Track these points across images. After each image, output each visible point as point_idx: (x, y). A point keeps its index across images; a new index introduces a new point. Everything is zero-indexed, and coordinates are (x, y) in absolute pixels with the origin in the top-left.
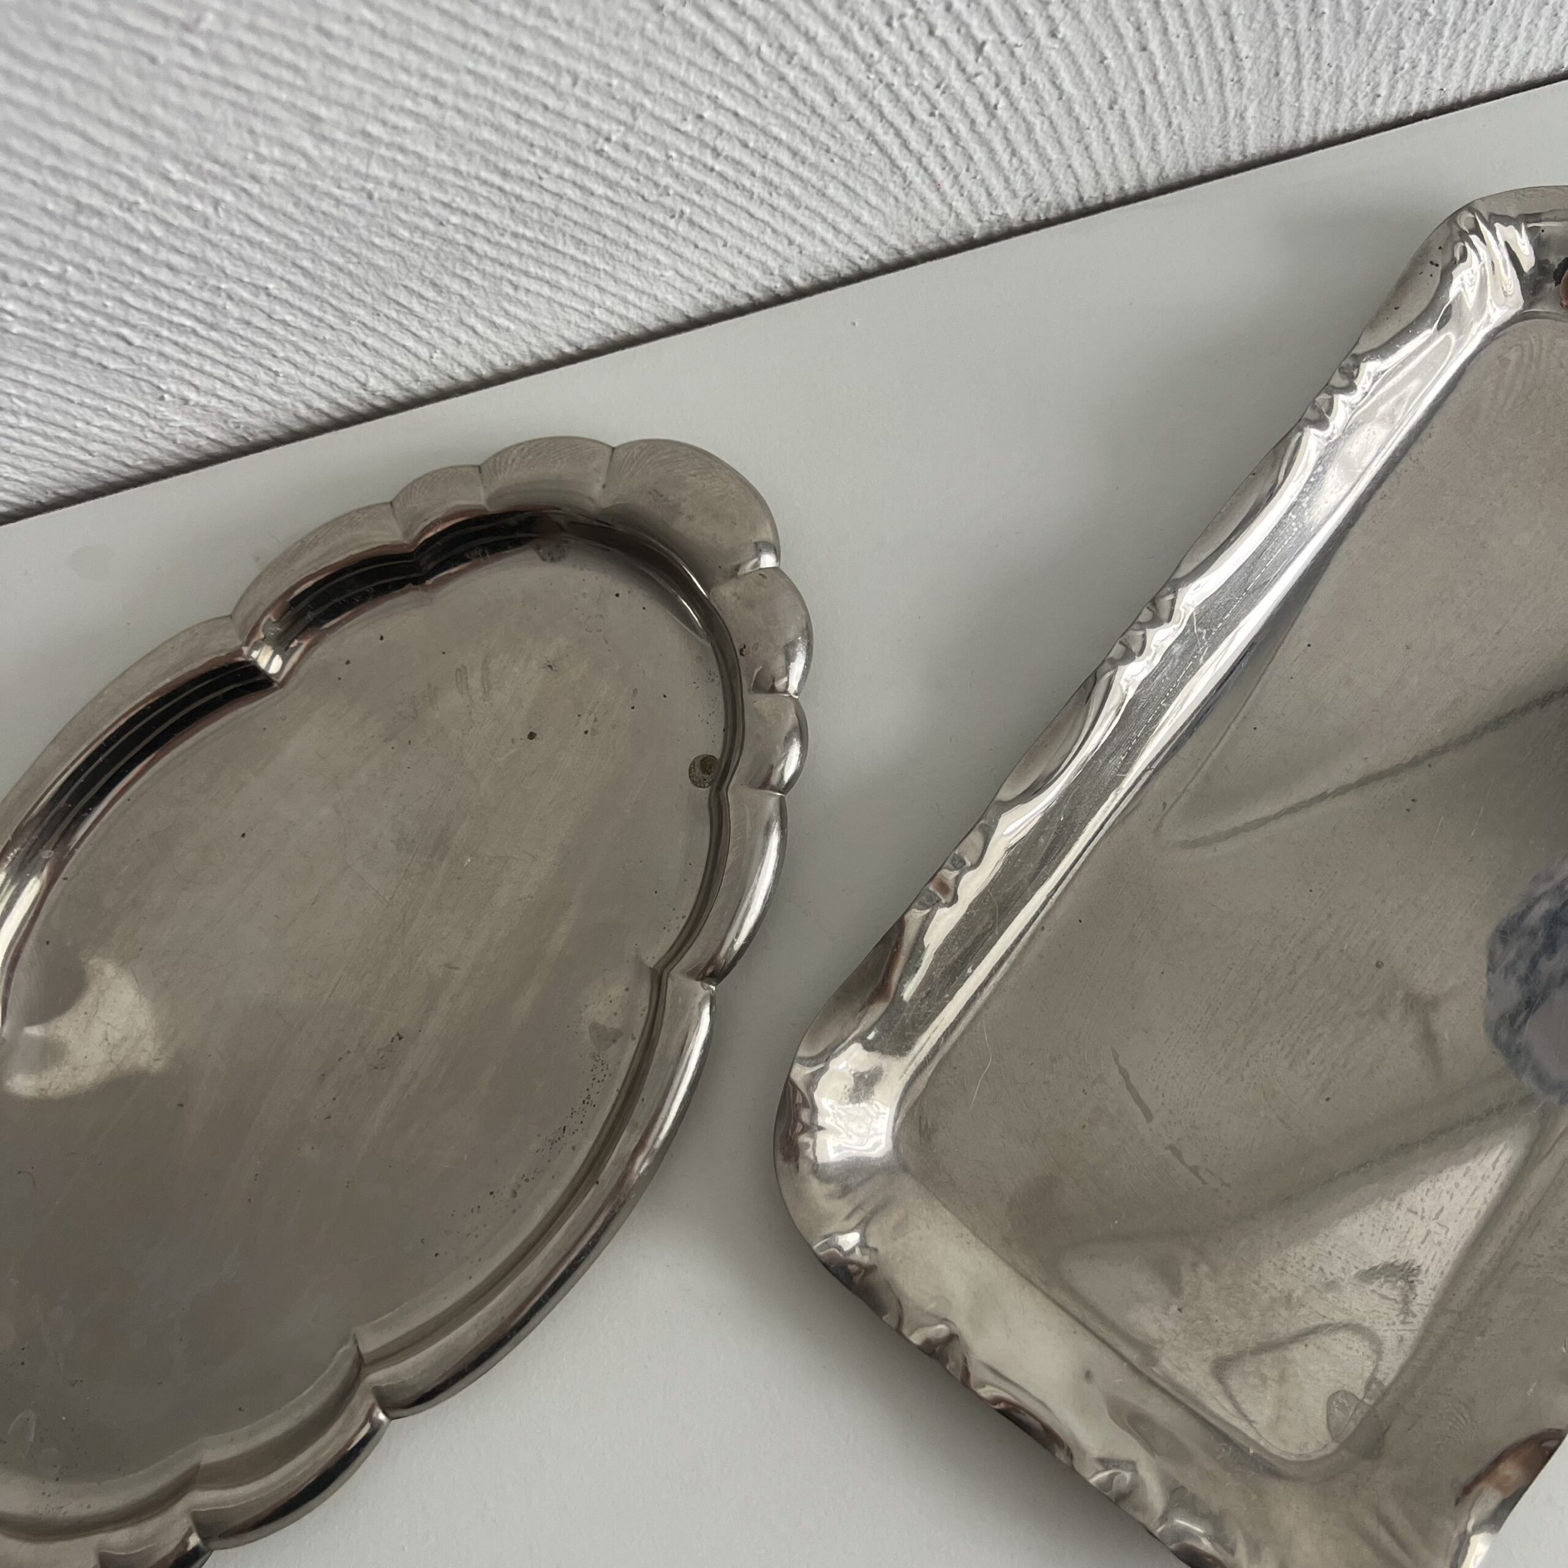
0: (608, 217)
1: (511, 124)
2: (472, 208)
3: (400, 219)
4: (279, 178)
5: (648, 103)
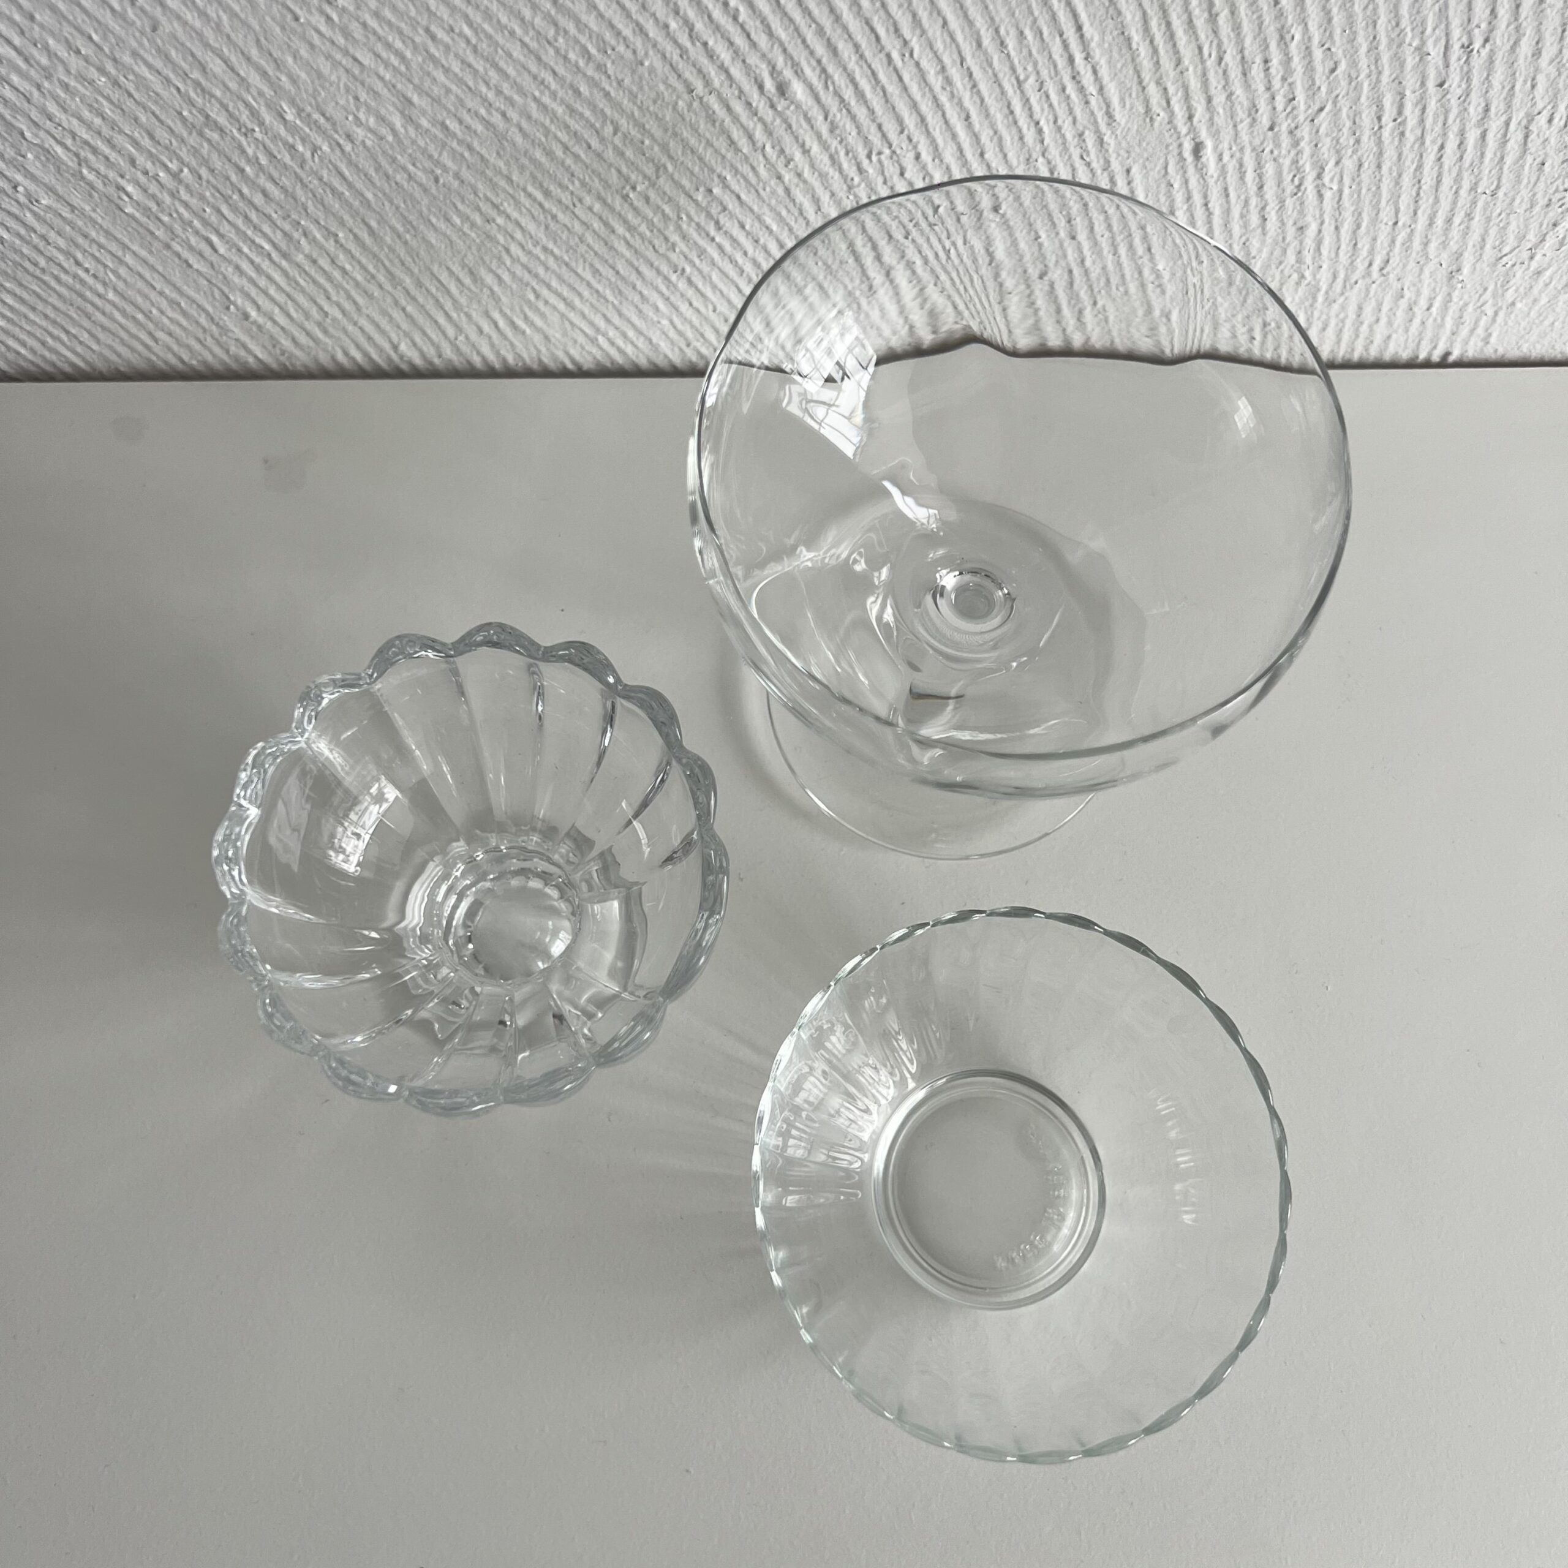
0: (623, 256)
1: (559, 153)
2: (515, 215)
3: (456, 208)
4: (369, 143)
5: (670, 168)
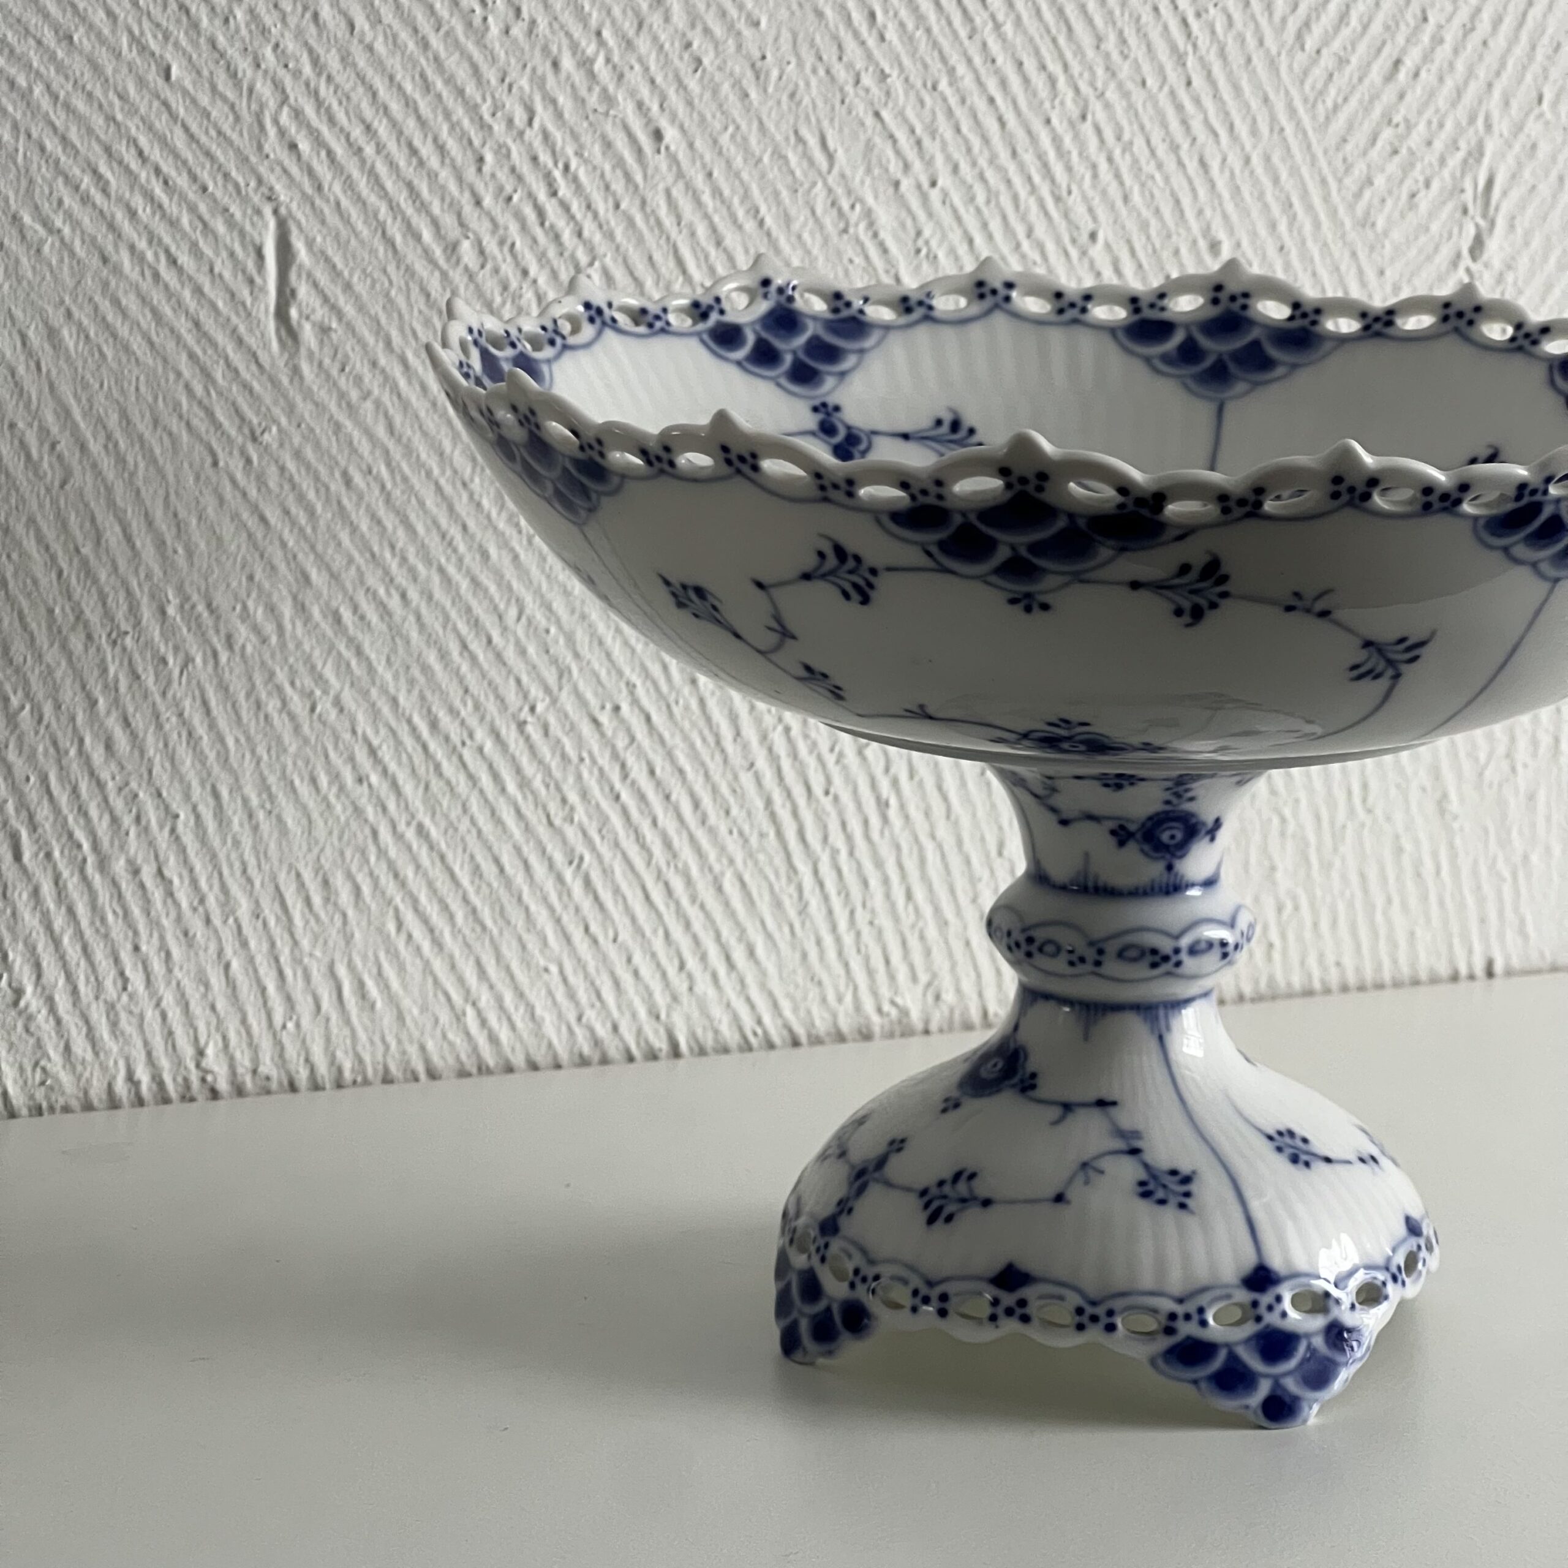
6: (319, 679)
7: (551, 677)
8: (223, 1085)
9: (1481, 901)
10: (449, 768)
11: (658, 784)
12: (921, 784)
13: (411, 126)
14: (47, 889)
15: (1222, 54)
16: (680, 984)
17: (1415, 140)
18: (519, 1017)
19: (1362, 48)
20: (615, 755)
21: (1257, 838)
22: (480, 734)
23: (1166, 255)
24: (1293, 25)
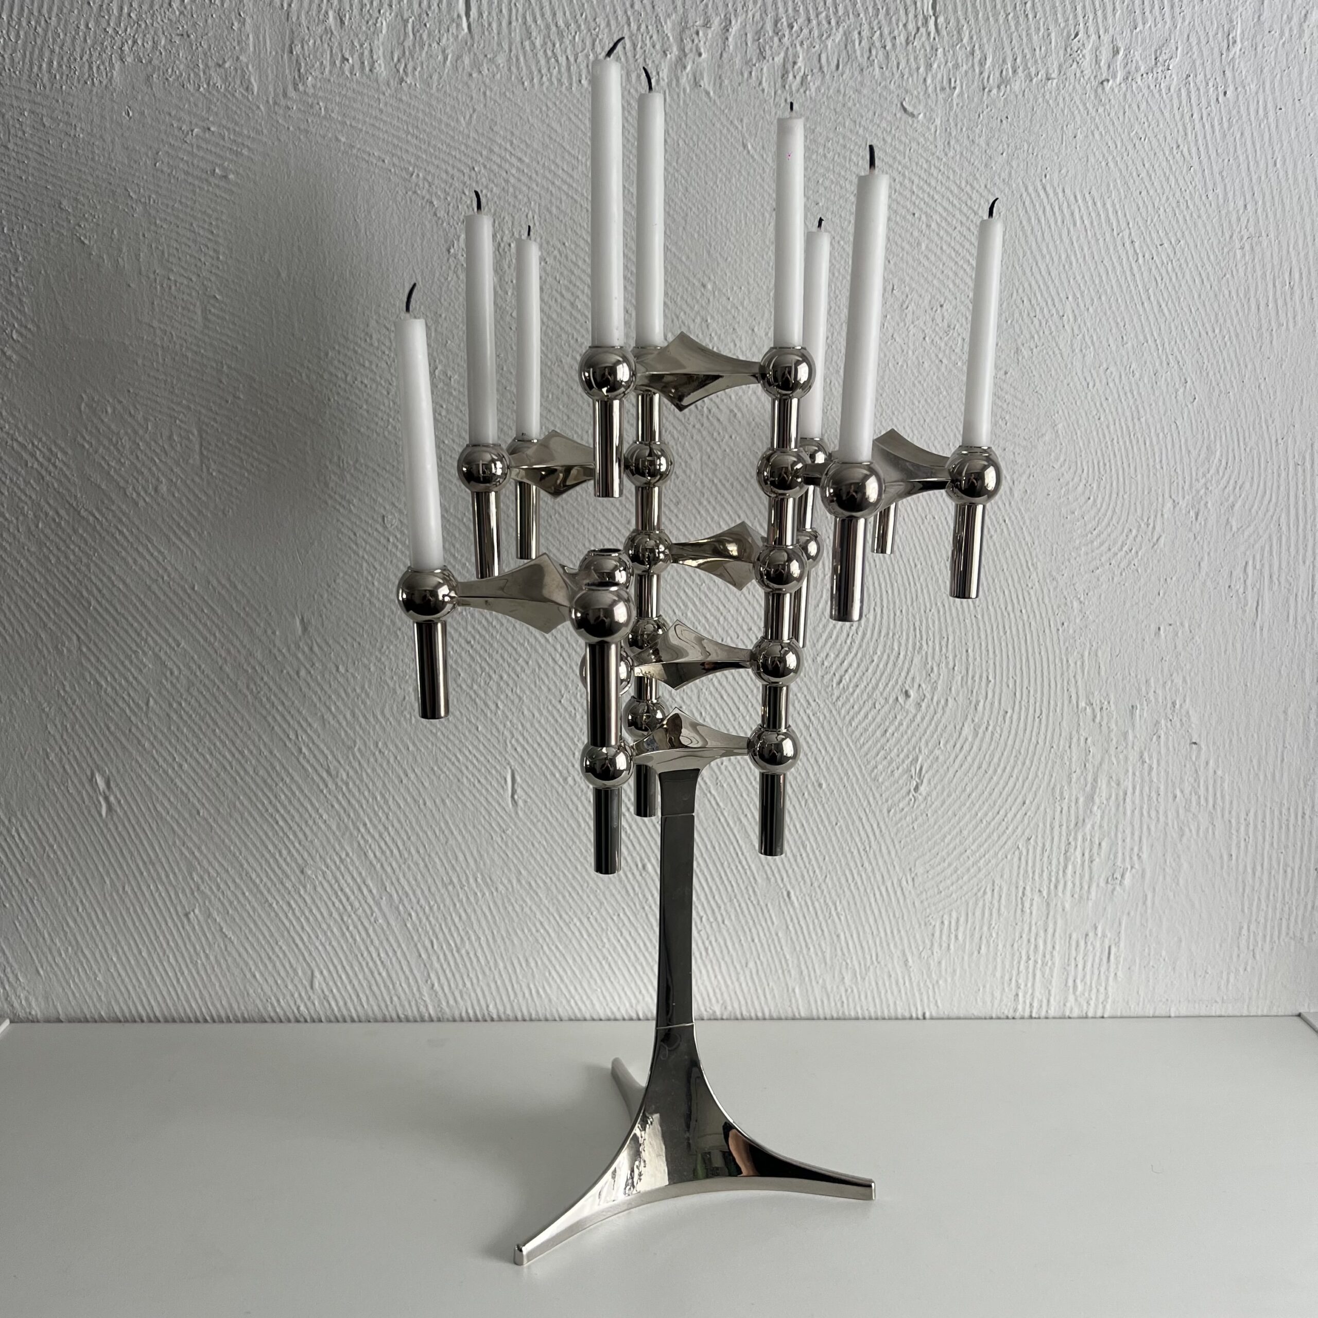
6: (524, 901)
7: (598, 905)
8: (495, 1016)
9: (921, 994)
10: (565, 929)
11: (632, 938)
12: (719, 944)
13: (552, 744)
14: (442, 957)
15: (823, 727)
16: (640, 997)
17: (893, 754)
18: (588, 1003)
19: (873, 726)
20: (619, 929)
21: (837, 968)
22: (575, 920)
23: (803, 787)
24: (848, 718)
